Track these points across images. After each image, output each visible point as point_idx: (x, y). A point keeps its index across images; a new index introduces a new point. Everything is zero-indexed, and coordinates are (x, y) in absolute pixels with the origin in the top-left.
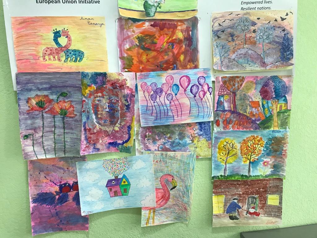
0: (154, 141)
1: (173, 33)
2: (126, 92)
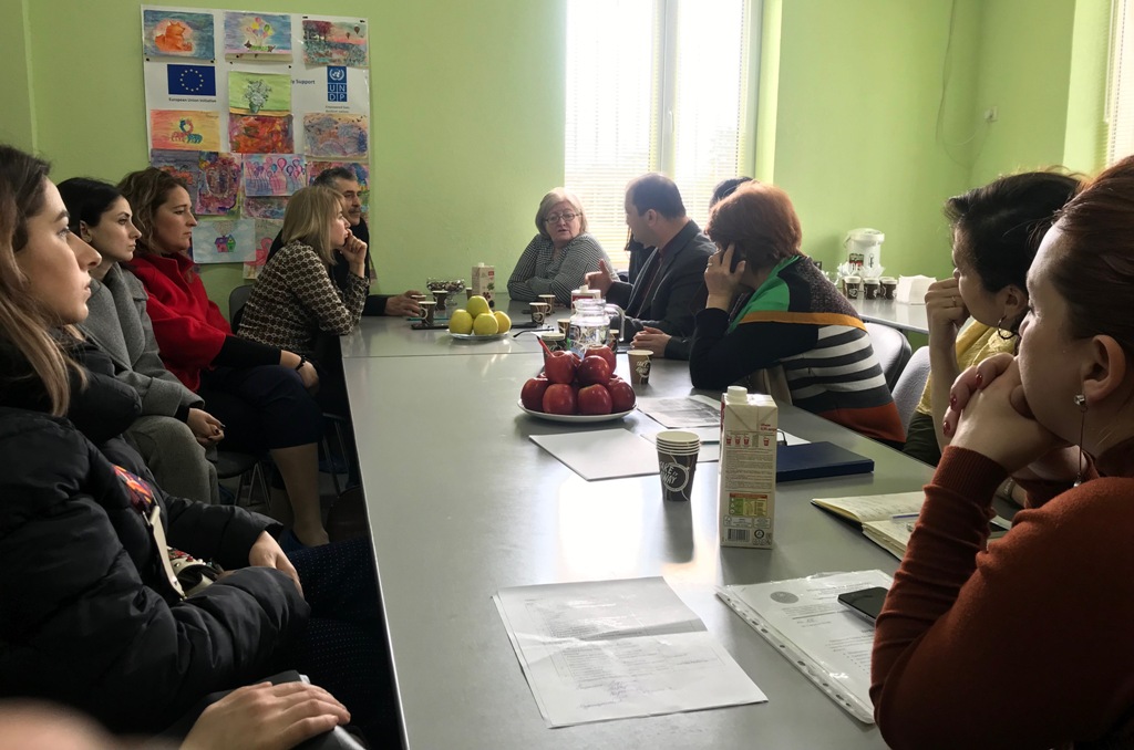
0: (256, 209)
1: (273, 126)
2: (234, 167)
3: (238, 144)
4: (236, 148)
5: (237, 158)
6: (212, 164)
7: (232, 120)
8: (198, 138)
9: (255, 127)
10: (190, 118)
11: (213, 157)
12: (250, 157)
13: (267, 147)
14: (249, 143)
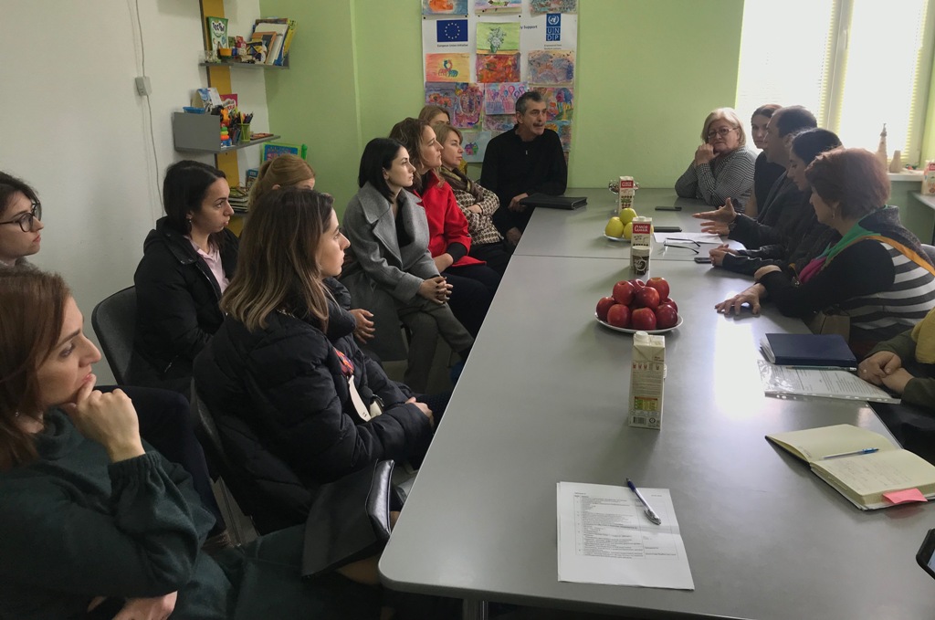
0: (493, 124)
3: (482, 76)
4: (480, 79)
5: (481, 86)
6: (465, 92)
7: (478, 59)
8: (455, 73)
9: (494, 63)
10: (450, 58)
11: (465, 86)
12: (490, 86)
13: (502, 78)
14: (490, 75)
